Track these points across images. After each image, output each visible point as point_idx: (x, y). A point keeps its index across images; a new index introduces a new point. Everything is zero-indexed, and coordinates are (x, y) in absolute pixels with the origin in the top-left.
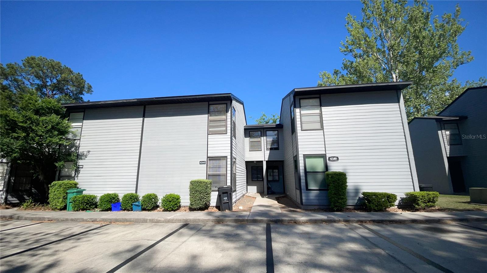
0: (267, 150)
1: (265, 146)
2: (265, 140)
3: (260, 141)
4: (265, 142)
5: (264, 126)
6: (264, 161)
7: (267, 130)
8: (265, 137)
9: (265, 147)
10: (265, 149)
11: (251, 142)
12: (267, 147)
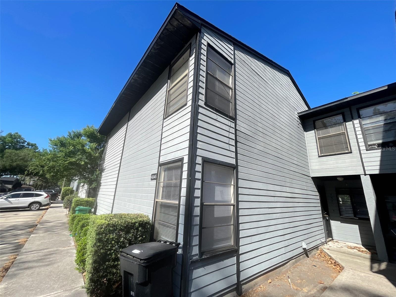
0: (367, 150)
1: (361, 140)
2: (358, 129)
3: (343, 134)
4: (359, 132)
5: (347, 98)
6: (363, 178)
7: (358, 106)
8: (356, 122)
9: (362, 144)
10: (363, 148)
11: (319, 139)
12: (365, 142)
